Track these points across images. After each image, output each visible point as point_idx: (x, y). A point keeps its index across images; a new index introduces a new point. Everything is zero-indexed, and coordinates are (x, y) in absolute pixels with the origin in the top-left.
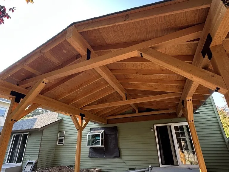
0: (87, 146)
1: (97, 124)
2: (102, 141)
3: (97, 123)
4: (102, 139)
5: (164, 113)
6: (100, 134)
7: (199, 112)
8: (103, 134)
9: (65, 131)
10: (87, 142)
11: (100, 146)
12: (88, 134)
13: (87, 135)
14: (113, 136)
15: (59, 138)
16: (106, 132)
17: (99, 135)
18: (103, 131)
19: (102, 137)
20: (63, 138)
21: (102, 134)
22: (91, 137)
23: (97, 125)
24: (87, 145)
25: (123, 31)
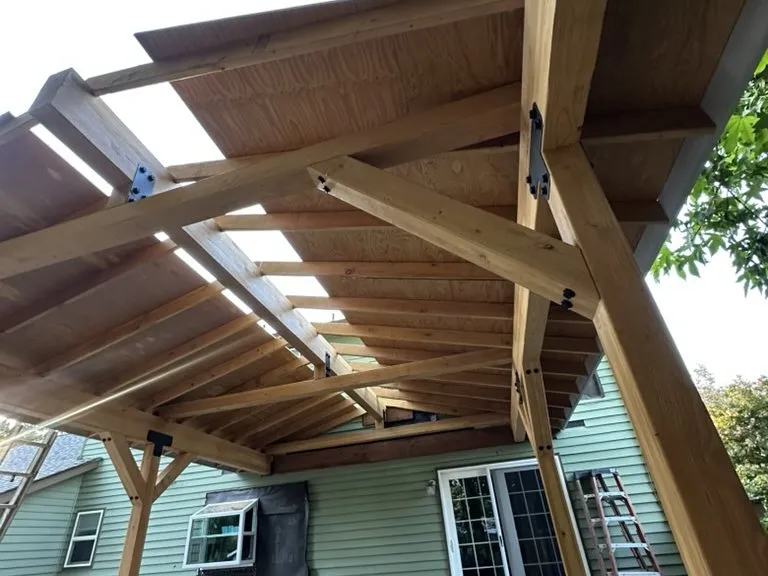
0: (185, 566)
1: (234, 476)
2: (247, 540)
3: (233, 470)
4: (248, 533)
5: (471, 425)
6: (242, 514)
7: (582, 421)
8: (255, 514)
9: (104, 509)
10: (187, 548)
11: (236, 562)
12: (195, 516)
13: (191, 522)
14: (292, 522)
15: (74, 539)
16: (264, 503)
17: (234, 520)
18: (255, 500)
19: (247, 527)
20: (94, 537)
21: (249, 514)
22: (204, 527)
23: (232, 480)
24: (185, 561)
25: (267, 101)
